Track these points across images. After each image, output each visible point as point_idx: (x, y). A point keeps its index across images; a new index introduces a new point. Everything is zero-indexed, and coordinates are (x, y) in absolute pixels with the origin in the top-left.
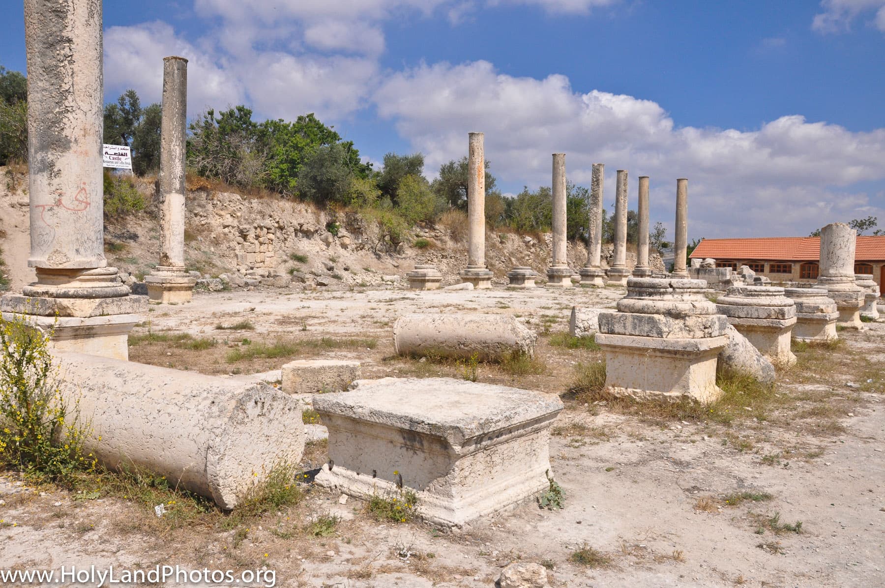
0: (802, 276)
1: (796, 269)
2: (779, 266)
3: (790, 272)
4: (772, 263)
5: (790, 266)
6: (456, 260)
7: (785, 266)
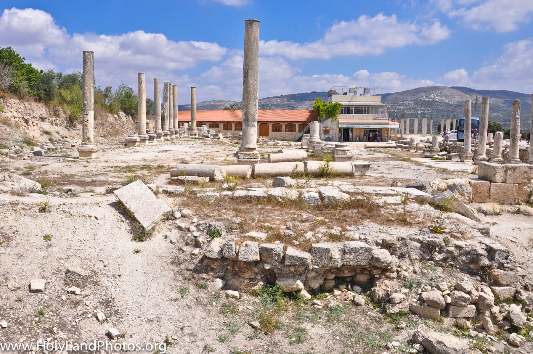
0: (224, 129)
1: (221, 126)
2: (213, 125)
3: (218, 127)
4: (210, 123)
5: (218, 125)
6: (98, 129)
7: (216, 125)
